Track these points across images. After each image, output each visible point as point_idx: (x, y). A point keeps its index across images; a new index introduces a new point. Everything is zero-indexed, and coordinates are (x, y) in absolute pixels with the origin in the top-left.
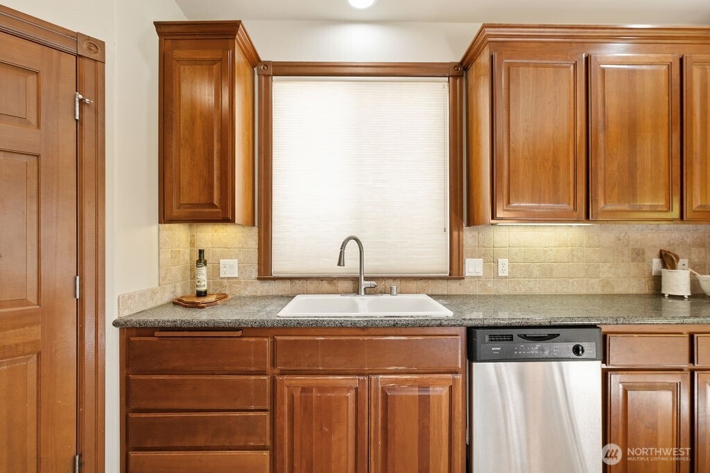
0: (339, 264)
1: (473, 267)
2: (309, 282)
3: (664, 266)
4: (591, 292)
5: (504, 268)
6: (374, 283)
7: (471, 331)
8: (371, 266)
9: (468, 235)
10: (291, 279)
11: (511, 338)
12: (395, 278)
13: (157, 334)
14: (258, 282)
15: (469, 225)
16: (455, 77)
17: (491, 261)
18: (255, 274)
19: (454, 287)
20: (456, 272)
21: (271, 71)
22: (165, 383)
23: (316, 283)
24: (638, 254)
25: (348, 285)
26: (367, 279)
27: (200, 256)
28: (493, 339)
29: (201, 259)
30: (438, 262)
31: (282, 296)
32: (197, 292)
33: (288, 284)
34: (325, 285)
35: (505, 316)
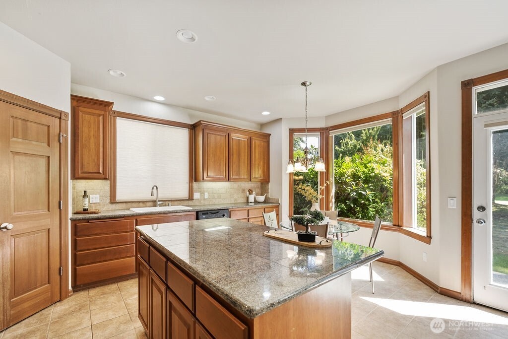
0: (152, 195)
1: (196, 196)
2: (134, 204)
3: (250, 194)
4: (231, 202)
5: (206, 196)
6: (162, 202)
7: (197, 213)
8: (161, 196)
9: (195, 185)
10: (126, 202)
11: (208, 213)
12: (169, 201)
13: (90, 221)
14: (110, 205)
15: (195, 181)
16: (191, 129)
17: (202, 193)
18: (108, 201)
19: (190, 203)
20: (191, 198)
21: (116, 115)
22: (93, 239)
23: (137, 204)
24: (244, 191)
25: (151, 204)
26: (159, 201)
27: (85, 193)
28: (203, 214)
29: (85, 195)
30: (184, 194)
31: (122, 209)
32: (83, 209)
33: (125, 204)
34: (141, 204)
35: (206, 208)
